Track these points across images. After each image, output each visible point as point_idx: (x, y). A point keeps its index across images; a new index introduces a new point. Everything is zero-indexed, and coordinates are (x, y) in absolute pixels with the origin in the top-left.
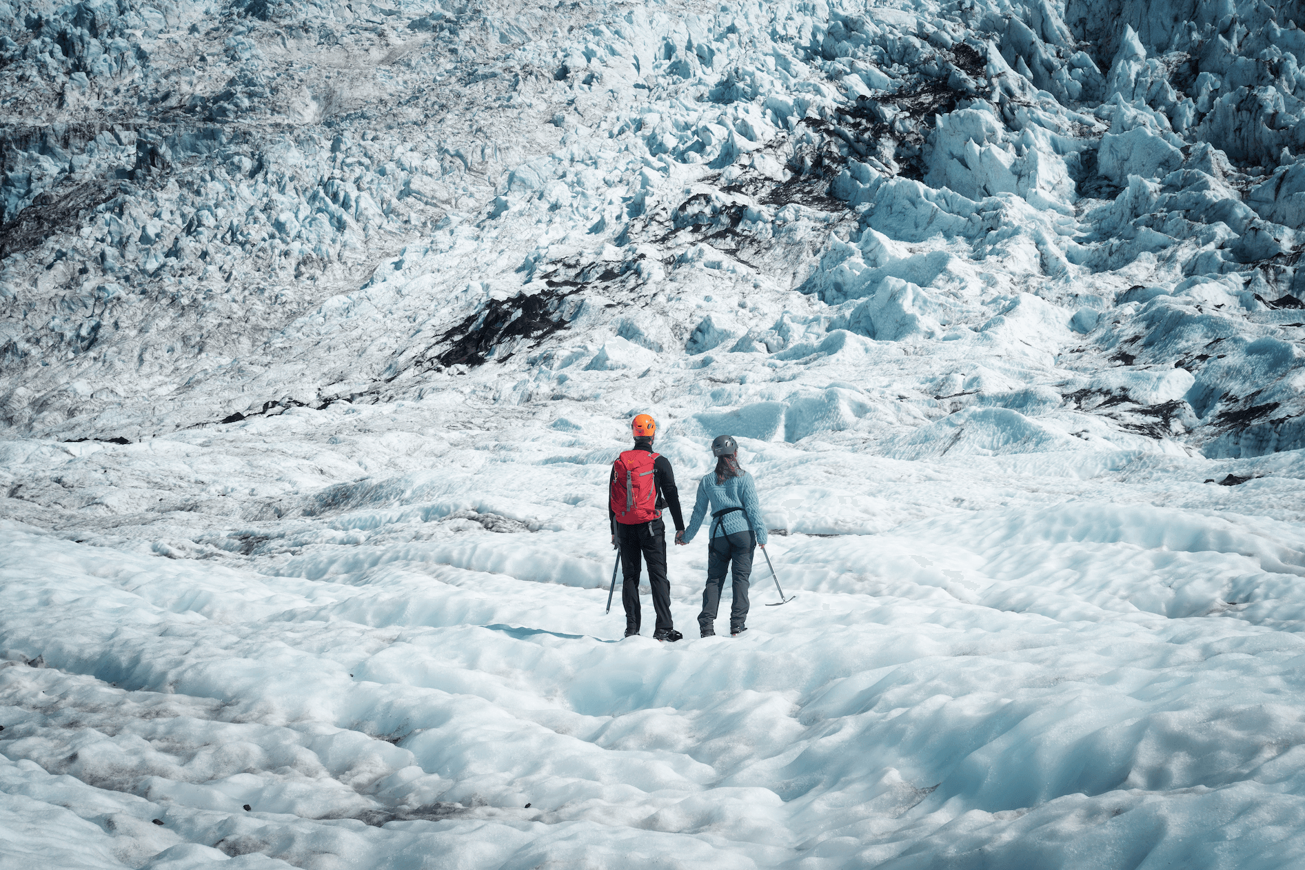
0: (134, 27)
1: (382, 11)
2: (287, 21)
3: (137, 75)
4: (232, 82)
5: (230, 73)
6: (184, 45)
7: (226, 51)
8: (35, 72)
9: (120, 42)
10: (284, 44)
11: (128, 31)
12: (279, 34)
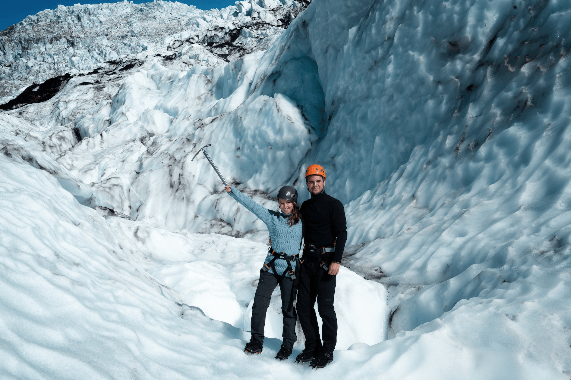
0: (100, 14)
1: (181, 15)
2: (150, 15)
3: (98, 29)
4: (128, 32)
5: (128, 30)
6: (115, 20)
7: (128, 23)
8: (66, 26)
9: (94, 18)
10: (148, 22)
11: (98, 15)
12: (146, 19)
